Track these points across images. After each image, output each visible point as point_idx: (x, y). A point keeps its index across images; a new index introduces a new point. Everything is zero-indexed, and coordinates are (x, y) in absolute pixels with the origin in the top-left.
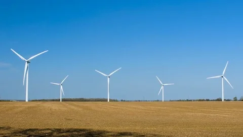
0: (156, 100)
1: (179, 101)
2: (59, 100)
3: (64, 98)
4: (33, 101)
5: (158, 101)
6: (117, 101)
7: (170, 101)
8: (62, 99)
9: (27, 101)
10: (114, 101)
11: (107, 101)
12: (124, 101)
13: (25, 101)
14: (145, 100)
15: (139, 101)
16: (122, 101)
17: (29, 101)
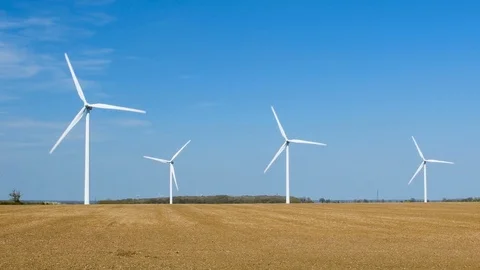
0: (410, 199)
1: (466, 200)
2: (167, 201)
3: (177, 195)
4: (101, 202)
5: (413, 201)
6: (310, 202)
7: (445, 200)
8: (173, 198)
9: (87, 202)
10: (303, 201)
11: (285, 201)
12: (328, 201)
13: (83, 203)
14: (380, 199)
15: (366, 201)
16: (322, 201)
17: (91, 203)
